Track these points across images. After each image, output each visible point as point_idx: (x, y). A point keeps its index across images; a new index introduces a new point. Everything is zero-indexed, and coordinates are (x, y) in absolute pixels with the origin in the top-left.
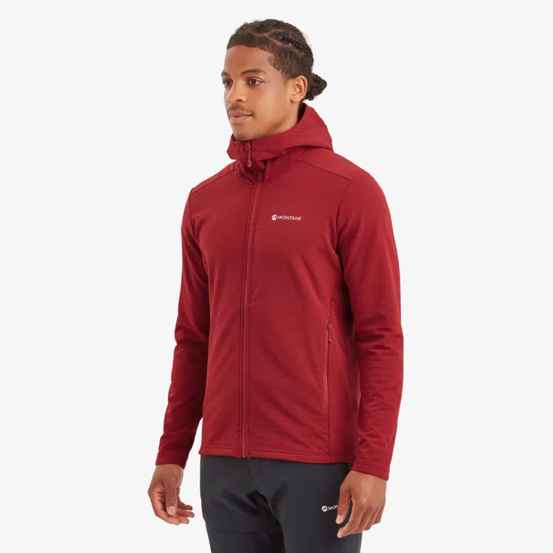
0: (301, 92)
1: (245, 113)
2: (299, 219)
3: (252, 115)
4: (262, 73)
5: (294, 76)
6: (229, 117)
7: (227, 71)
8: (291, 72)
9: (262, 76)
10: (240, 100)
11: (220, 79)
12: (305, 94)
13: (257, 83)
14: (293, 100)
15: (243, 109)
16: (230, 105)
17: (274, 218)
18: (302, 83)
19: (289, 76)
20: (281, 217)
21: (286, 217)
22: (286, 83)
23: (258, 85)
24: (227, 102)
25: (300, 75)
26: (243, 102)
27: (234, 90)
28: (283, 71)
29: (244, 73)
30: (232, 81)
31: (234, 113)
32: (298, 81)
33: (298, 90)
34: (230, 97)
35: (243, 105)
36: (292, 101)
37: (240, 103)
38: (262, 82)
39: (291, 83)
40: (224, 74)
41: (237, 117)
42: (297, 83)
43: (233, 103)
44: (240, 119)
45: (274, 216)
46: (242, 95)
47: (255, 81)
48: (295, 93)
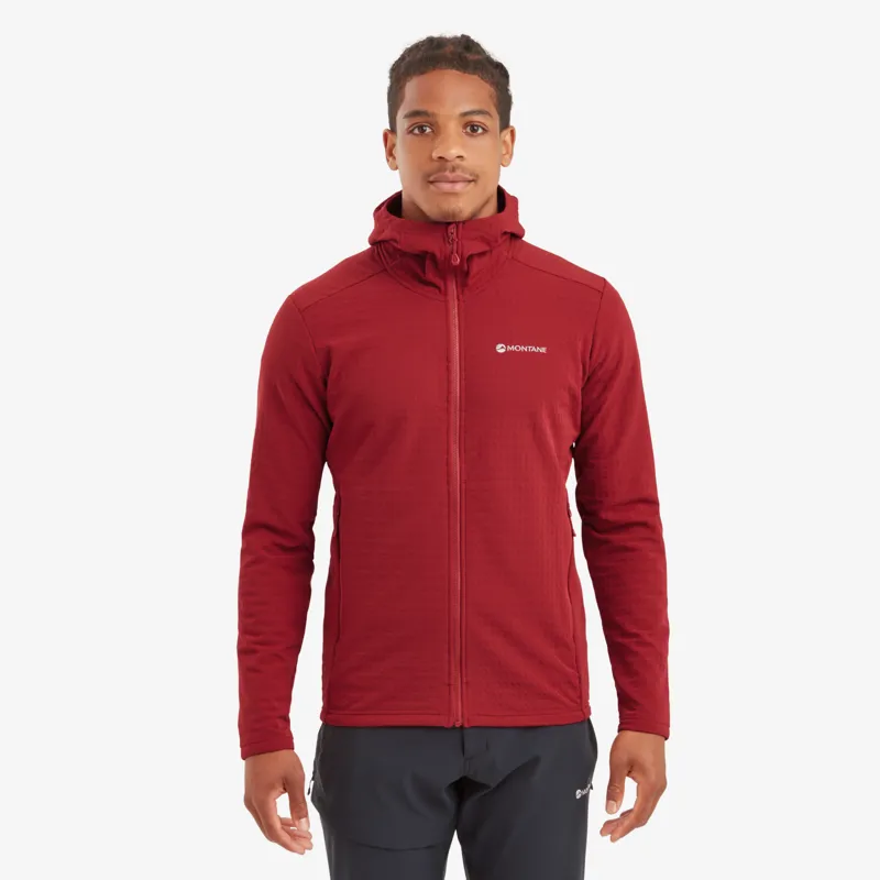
1: (467, 176)
2: (543, 350)
3: (473, 181)
4: (488, 117)
9: (487, 121)
10: (460, 157)
13: (480, 131)
15: (464, 170)
17: (501, 349)
18: (509, 139)
20: (513, 348)
21: (522, 348)
23: (481, 134)
26: (464, 160)
33: (504, 148)
35: (464, 163)
38: (486, 131)
44: (459, 187)
45: (500, 345)
47: (478, 128)
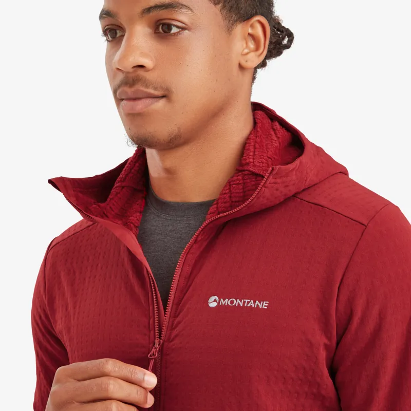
0: (257, 49)
1: (151, 91)
2: (264, 305)
3: (163, 97)
4: (184, 10)
5: (246, 18)
6: (119, 100)
7: (112, 8)
8: (238, 8)
9: (183, 17)
10: (141, 66)
11: (97, 27)
12: (265, 53)
13: (174, 30)
14: (244, 63)
15: (147, 84)
16: (120, 77)
17: (213, 303)
18: (259, 31)
19: (234, 17)
20: (227, 302)
21: (237, 302)
22: (229, 30)
23: (175, 34)
24: (114, 71)
25: (256, 14)
26: (148, 71)
27: (128, 45)
28: (224, 7)
29: (149, 10)
30: (122, 29)
31: (129, 91)
32: (252, 26)
33: (252, 45)
34: (120, 60)
36: (241, 67)
37: (141, 72)
38: (183, 29)
39: (240, 30)
40: (106, 14)
41: (135, 99)
42: (250, 31)
43: (128, 73)
44: (140, 106)
45: (213, 298)
46: (144, 55)
47: (169, 27)
48: (246, 51)
